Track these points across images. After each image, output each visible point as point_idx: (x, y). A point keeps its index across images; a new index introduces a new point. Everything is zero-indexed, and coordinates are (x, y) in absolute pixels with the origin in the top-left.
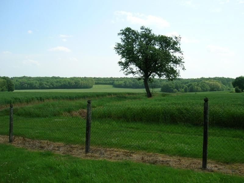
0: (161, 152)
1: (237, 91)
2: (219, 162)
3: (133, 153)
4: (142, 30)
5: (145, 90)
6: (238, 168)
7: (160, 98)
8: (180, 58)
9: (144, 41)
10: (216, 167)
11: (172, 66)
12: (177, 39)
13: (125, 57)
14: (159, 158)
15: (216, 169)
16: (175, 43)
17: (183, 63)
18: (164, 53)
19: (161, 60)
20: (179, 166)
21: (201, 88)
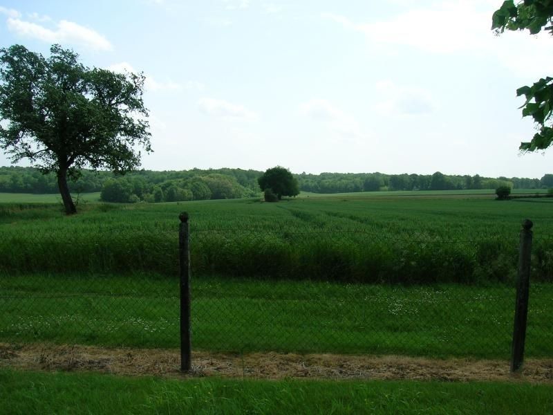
0: (87, 340)
1: (269, 199)
2: (218, 353)
3: (19, 349)
4: (54, 55)
5: (59, 196)
6: (258, 364)
7: (93, 216)
8: (143, 123)
9: (58, 80)
10: (212, 364)
11: (123, 143)
12: (136, 80)
13: (9, 116)
14: (85, 355)
15: (211, 368)
16: (132, 89)
17: (149, 136)
18: (104, 111)
19: (98, 127)
20: (128, 370)
21: (191, 193)
